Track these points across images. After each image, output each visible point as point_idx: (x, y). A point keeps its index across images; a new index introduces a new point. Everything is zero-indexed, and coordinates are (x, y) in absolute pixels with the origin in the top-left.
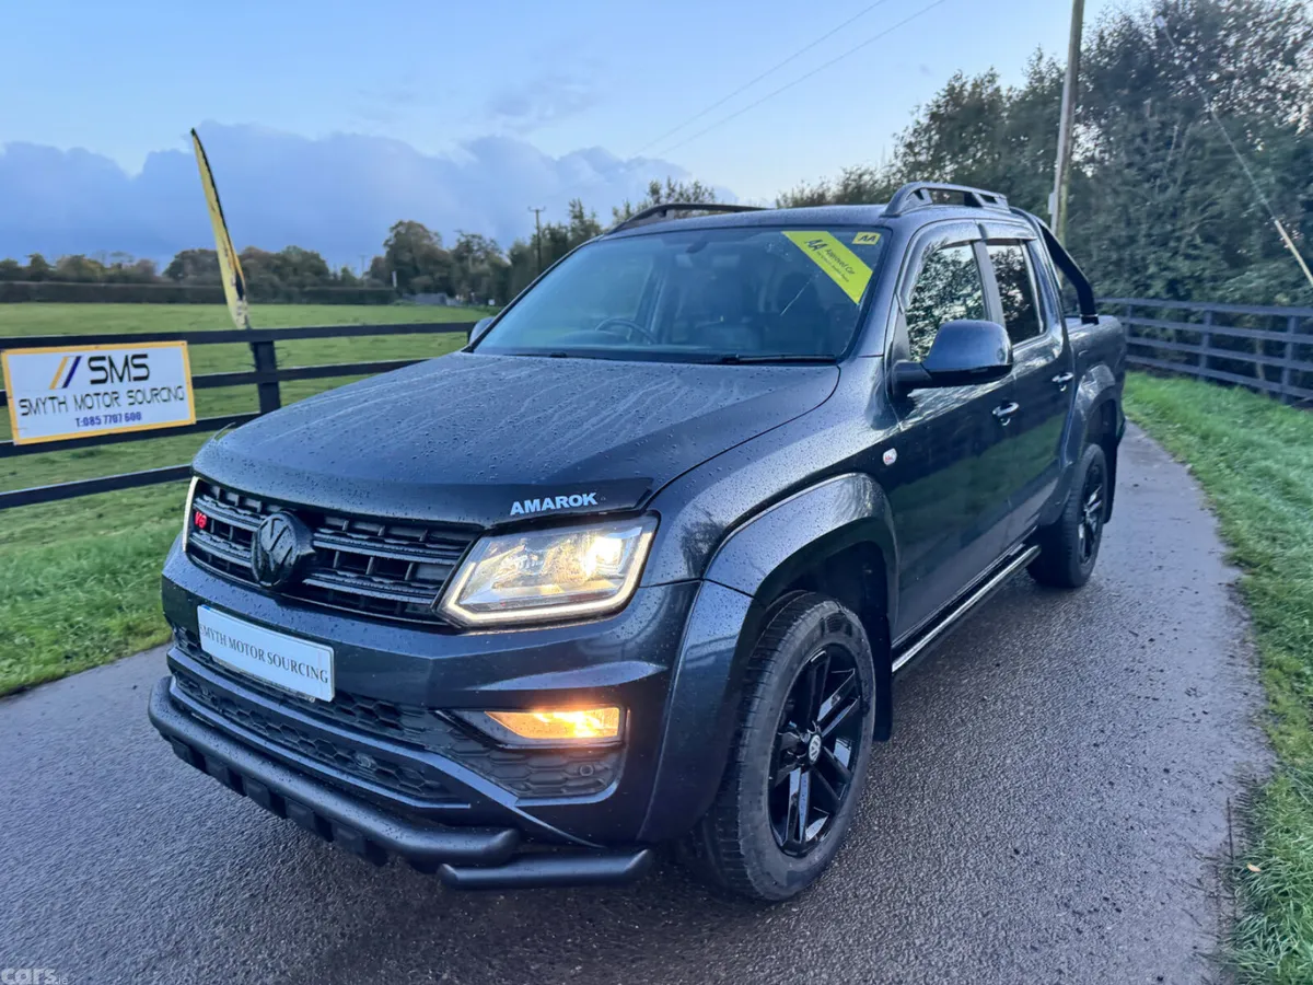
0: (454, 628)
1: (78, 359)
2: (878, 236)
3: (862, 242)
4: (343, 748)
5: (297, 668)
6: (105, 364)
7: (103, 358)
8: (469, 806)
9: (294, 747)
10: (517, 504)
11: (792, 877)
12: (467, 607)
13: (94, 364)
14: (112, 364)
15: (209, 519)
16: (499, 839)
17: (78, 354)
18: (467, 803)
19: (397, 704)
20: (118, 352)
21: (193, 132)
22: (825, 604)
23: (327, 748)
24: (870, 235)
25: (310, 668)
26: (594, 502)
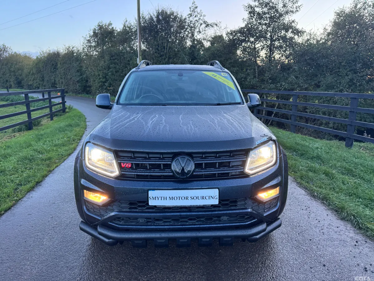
2: (226, 74)
3: (224, 75)
4: (216, 217)
5: (204, 198)
9: (194, 224)
15: (132, 164)
18: (256, 219)
19: (236, 199)
23: (209, 219)
24: (224, 74)
25: (210, 197)
26: (267, 139)
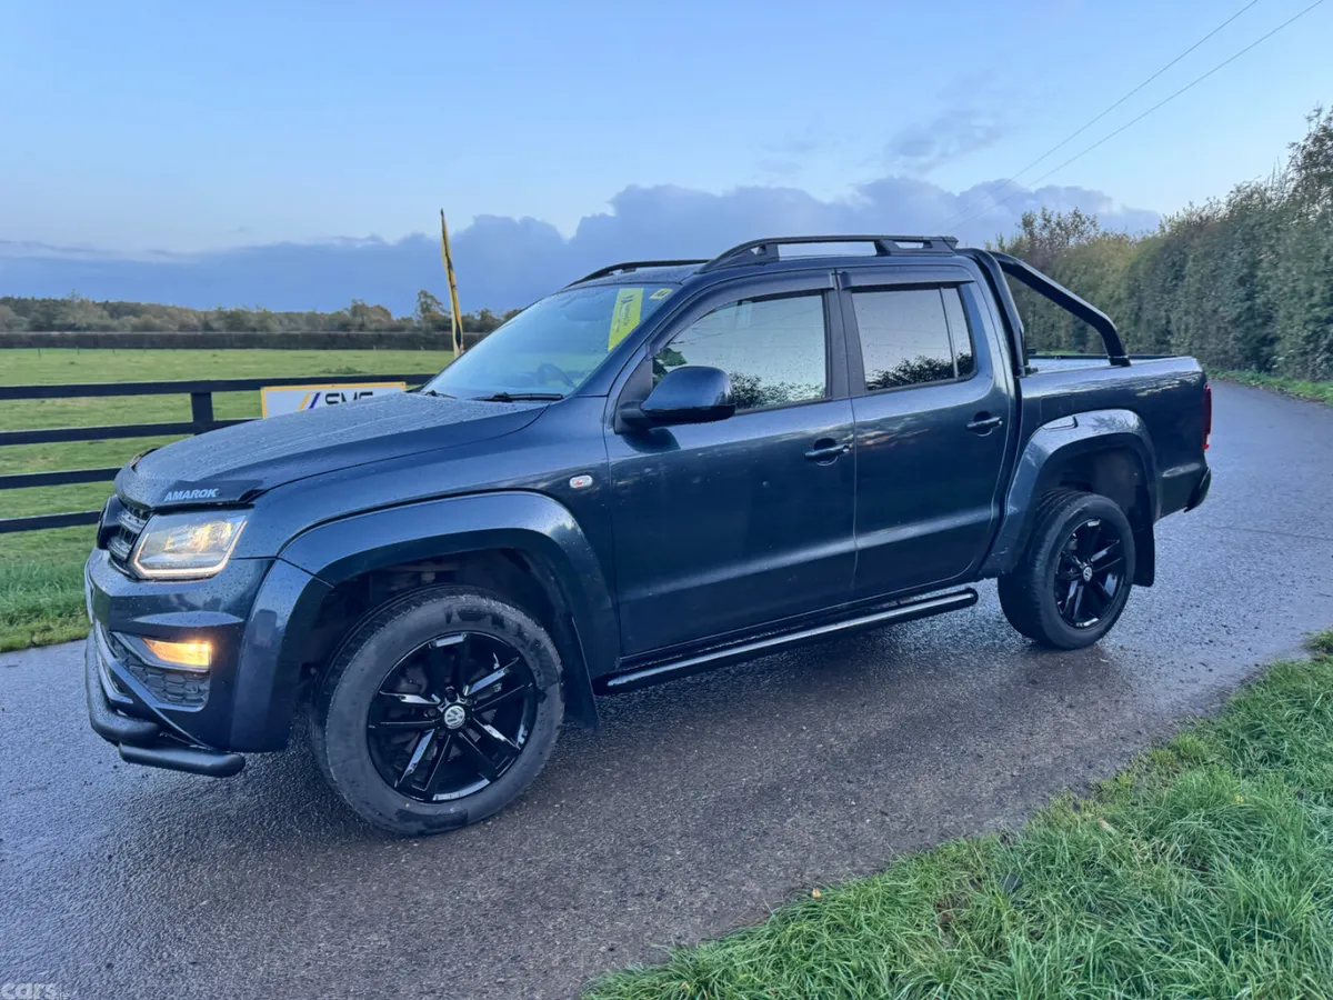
0: (135, 578)
1: (318, 395)
6: (339, 399)
7: (337, 395)
8: (131, 702)
10: (170, 494)
11: (405, 816)
12: (145, 565)
13: (330, 399)
14: (344, 400)
16: (147, 726)
17: (318, 391)
18: (131, 700)
20: (349, 390)
21: (442, 213)
22: (463, 598)
26: (214, 496)
